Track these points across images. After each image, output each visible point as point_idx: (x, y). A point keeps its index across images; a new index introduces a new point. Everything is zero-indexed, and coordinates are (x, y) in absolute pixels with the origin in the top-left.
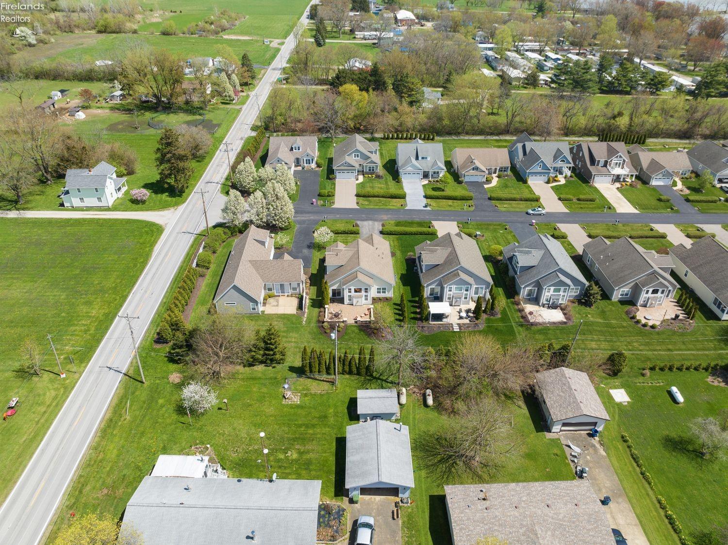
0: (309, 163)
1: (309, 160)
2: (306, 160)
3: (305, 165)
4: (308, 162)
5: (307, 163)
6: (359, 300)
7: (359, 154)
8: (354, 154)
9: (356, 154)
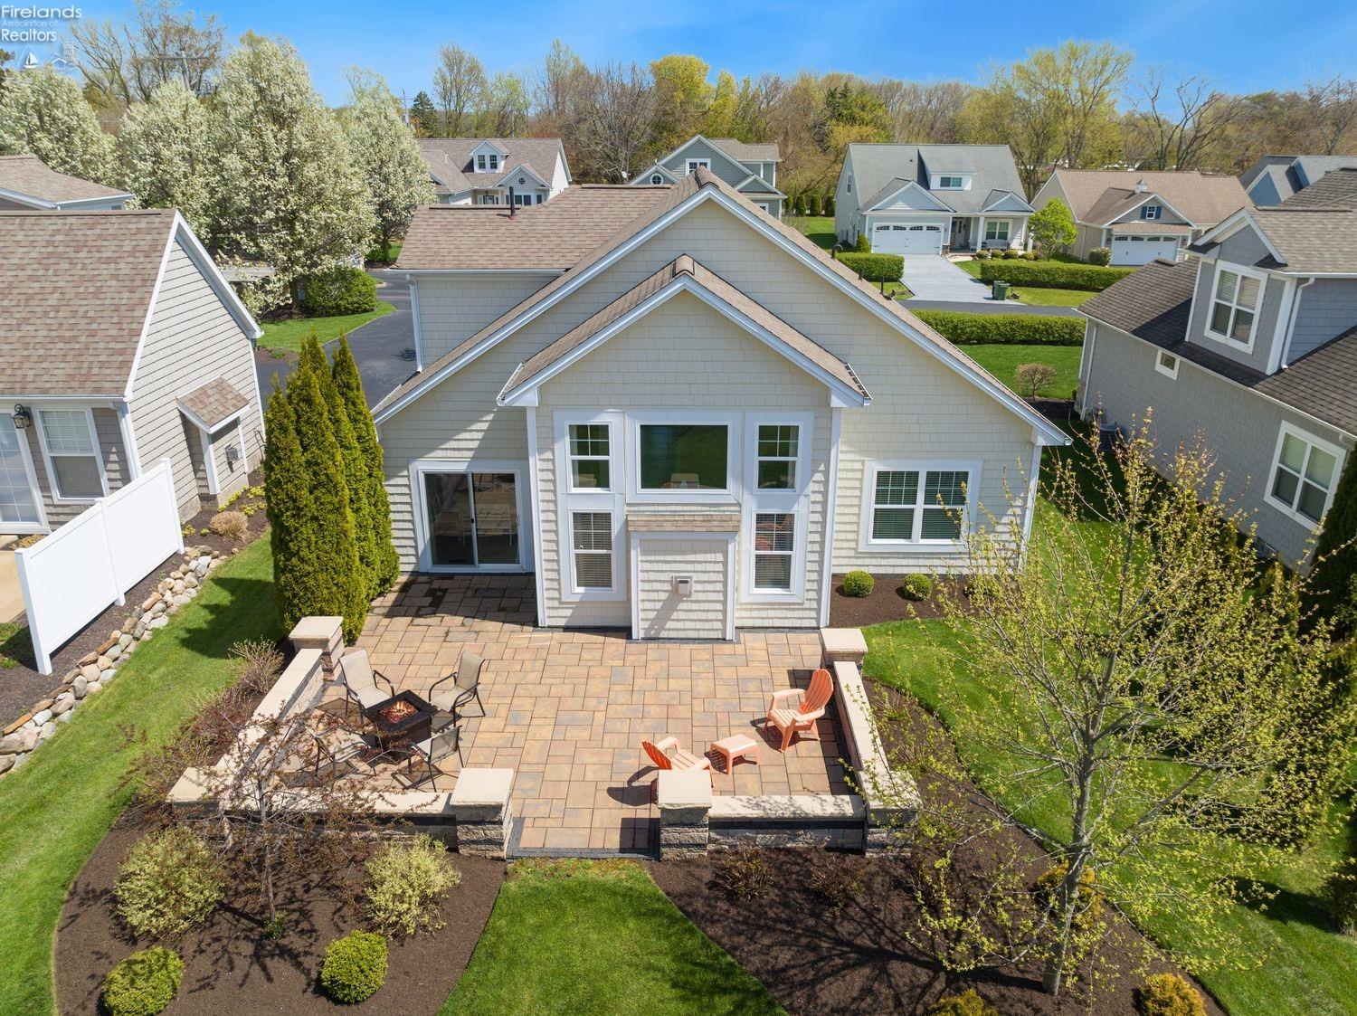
6: (695, 577)
7: (708, 161)
8: (688, 161)
9: (698, 161)
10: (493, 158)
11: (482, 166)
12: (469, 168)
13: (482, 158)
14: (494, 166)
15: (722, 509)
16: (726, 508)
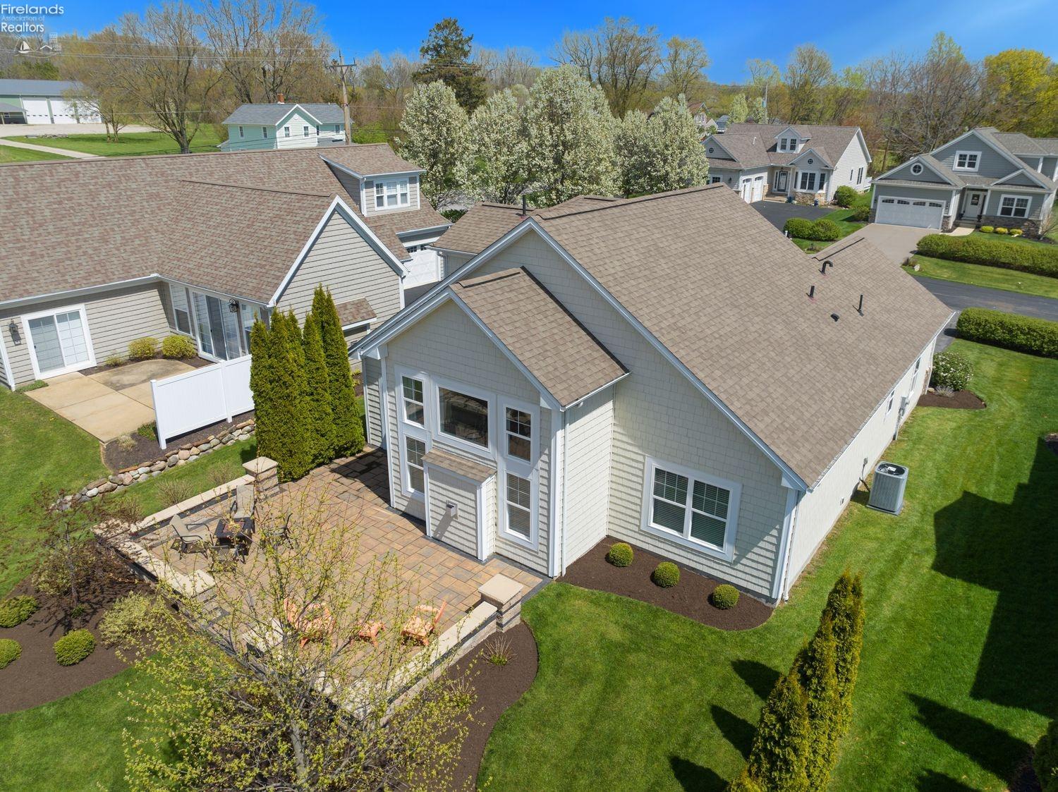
0: (811, 187)
1: (813, 176)
2: (804, 175)
3: (799, 190)
4: (808, 181)
5: (803, 187)
6: (460, 506)
7: (979, 154)
8: (959, 153)
9: (968, 153)
10: (794, 141)
11: (783, 147)
12: (774, 149)
13: (784, 141)
14: (793, 148)
15: (486, 462)
16: (489, 462)
